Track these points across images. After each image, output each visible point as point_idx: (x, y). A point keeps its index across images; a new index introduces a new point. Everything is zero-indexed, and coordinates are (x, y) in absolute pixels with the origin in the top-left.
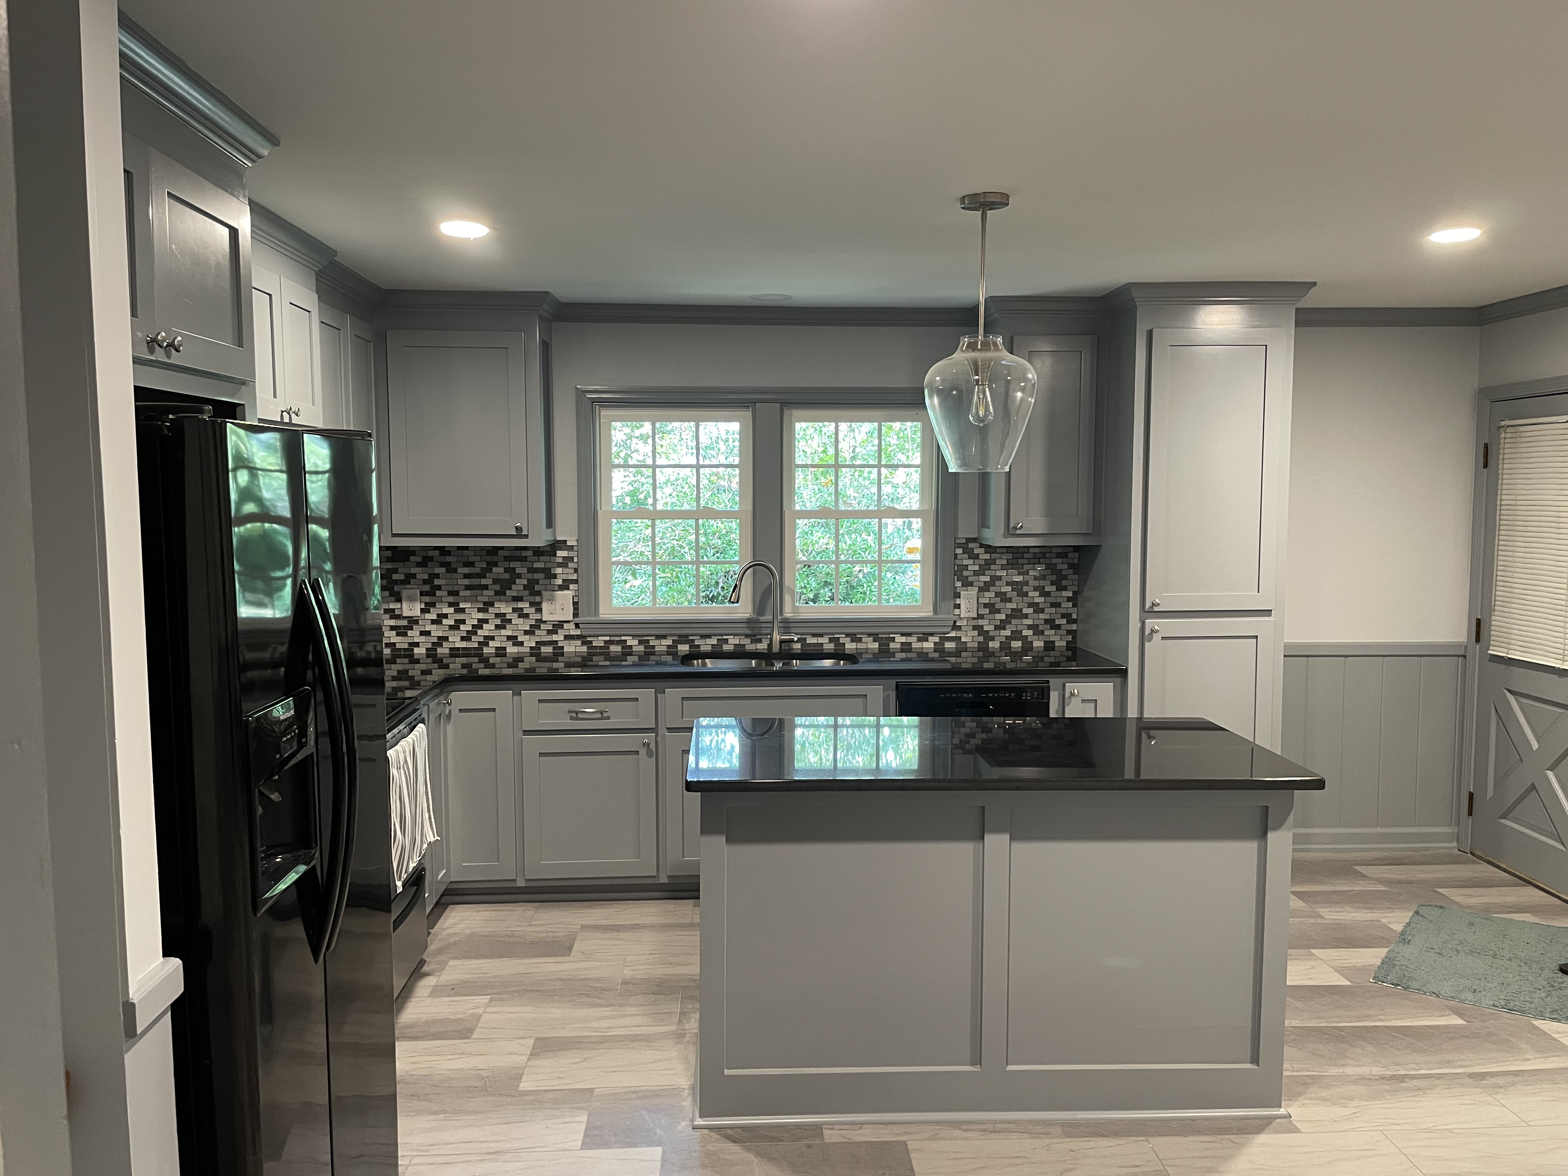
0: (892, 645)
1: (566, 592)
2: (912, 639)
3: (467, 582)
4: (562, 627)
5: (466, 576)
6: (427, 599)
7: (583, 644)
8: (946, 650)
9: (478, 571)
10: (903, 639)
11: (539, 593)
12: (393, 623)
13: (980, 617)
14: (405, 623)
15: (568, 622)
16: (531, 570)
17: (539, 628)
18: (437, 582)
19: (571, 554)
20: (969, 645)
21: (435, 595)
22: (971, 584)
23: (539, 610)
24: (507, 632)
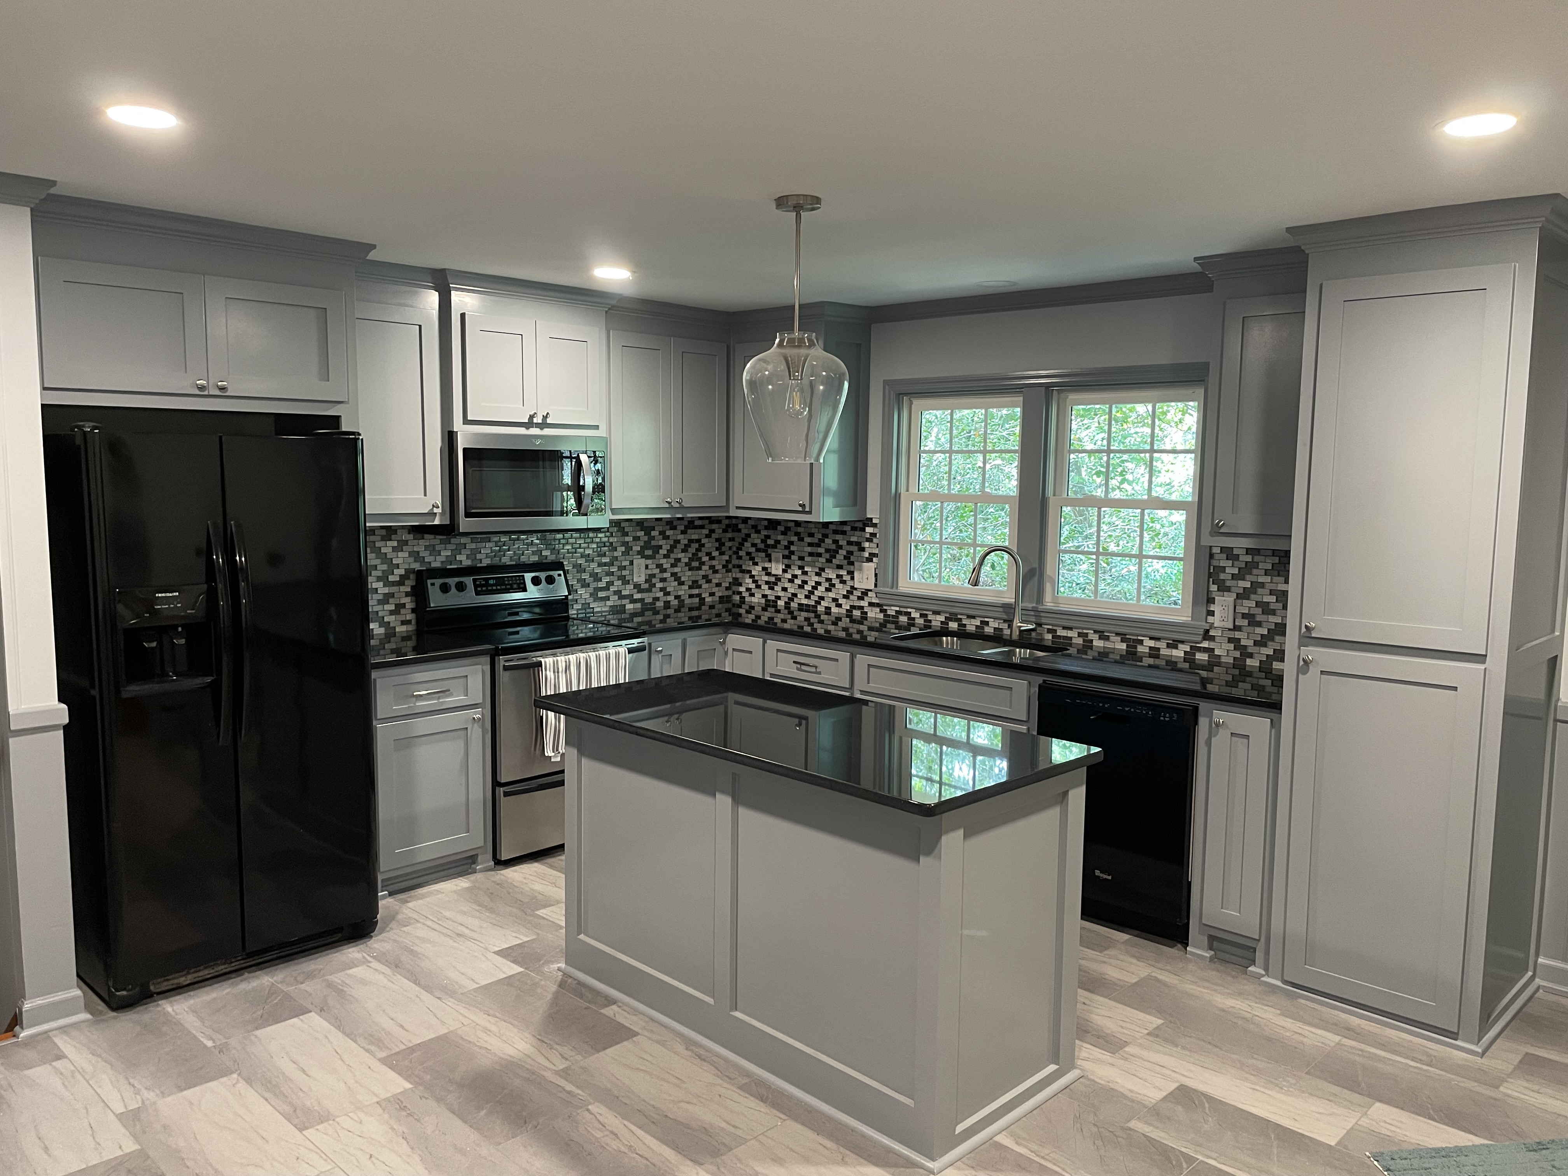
0: (1140, 649)
1: (870, 564)
2: (1162, 645)
3: (809, 549)
4: (867, 595)
5: (810, 545)
6: (786, 561)
7: (881, 611)
8: (1197, 662)
9: (817, 541)
10: (1152, 643)
11: (852, 563)
12: (766, 578)
13: (1236, 628)
14: (773, 579)
15: (871, 590)
16: (850, 543)
17: (852, 593)
18: (793, 548)
19: (876, 531)
20: (1223, 660)
21: (790, 558)
22: (1228, 589)
23: (853, 578)
24: (832, 595)
